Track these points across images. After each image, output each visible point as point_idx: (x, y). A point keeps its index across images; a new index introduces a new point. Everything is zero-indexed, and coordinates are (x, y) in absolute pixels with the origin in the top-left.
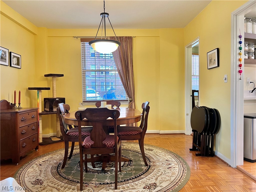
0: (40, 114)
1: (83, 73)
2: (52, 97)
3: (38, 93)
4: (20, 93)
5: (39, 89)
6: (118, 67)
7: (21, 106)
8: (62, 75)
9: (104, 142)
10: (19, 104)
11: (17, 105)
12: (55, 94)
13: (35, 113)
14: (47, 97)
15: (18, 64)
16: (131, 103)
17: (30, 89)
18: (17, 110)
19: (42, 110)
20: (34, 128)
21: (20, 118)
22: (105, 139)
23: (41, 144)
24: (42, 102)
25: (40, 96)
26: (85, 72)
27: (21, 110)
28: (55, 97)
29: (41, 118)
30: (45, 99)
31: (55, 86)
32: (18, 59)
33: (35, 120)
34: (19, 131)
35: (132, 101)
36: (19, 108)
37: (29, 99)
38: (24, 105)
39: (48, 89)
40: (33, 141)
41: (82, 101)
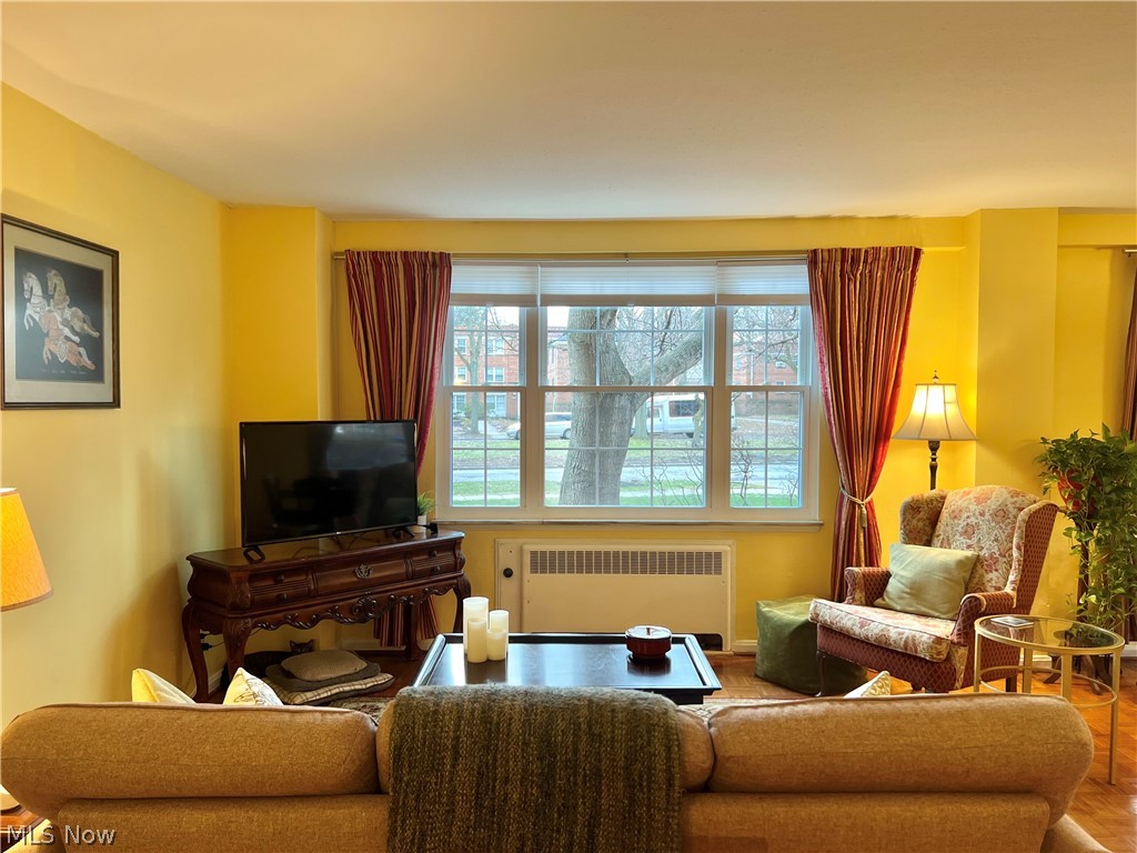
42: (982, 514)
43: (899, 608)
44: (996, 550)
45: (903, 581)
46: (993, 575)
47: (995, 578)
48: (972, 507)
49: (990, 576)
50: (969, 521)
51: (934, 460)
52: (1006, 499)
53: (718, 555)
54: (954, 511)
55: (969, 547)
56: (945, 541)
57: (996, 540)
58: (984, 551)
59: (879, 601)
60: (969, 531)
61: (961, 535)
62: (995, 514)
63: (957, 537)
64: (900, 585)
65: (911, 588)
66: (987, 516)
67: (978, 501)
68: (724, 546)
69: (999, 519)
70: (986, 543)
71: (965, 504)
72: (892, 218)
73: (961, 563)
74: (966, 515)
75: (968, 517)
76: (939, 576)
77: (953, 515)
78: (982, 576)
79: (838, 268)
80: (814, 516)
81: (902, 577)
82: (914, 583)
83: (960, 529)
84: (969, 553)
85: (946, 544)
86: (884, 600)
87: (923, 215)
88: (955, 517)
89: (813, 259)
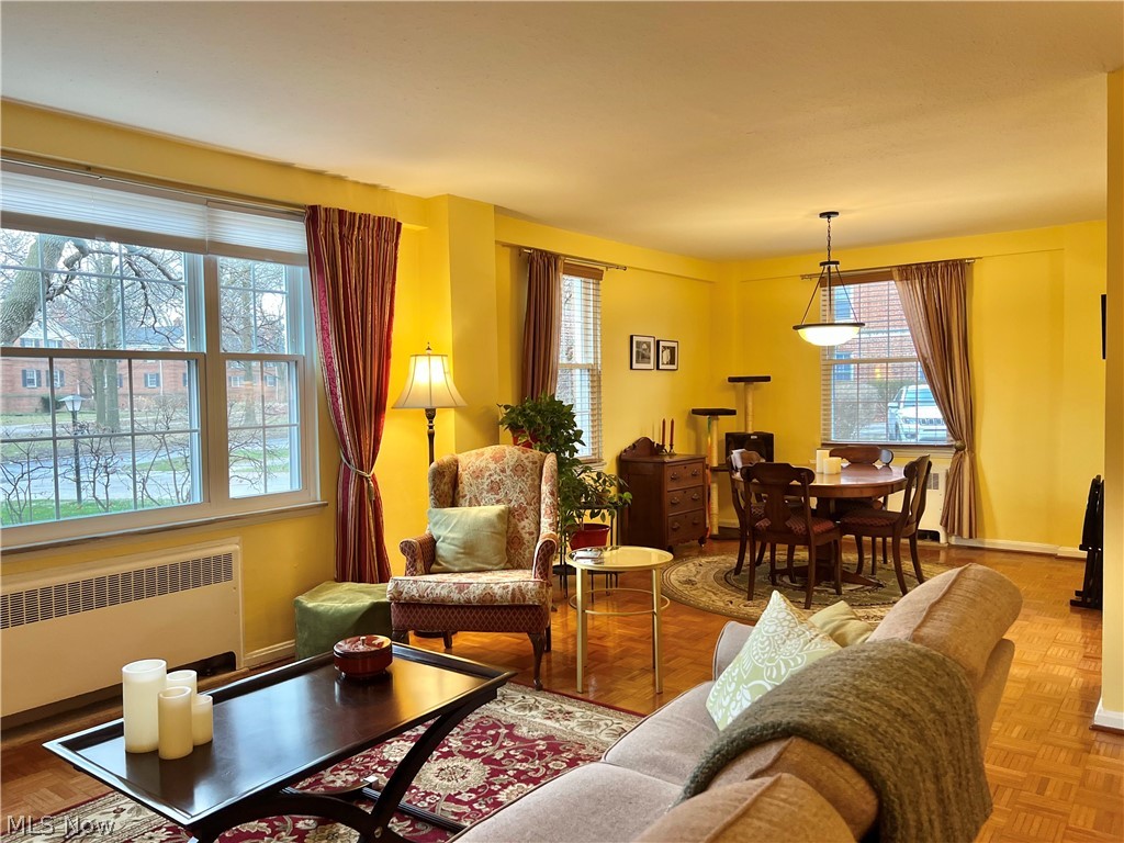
0: (714, 470)
1: (824, 368)
2: (743, 431)
3: (709, 423)
4: (672, 422)
5: (714, 413)
6: (919, 349)
7: (675, 450)
8: (767, 379)
9: (788, 524)
10: (671, 445)
11: (667, 447)
12: (750, 423)
13: (700, 466)
14: (734, 431)
15: (672, 362)
16: (958, 456)
17: (695, 412)
18: (667, 459)
19: (719, 460)
20: (695, 496)
21: (669, 473)
22: (788, 518)
23: (713, 538)
24: (719, 442)
25: (715, 429)
26: (829, 367)
27: (675, 459)
28: (750, 432)
29: (715, 479)
30: (727, 435)
31: (750, 404)
32: (672, 350)
33: (699, 482)
34: (667, 500)
35: (964, 449)
36: (671, 455)
37: (693, 434)
38: (681, 448)
39: (733, 413)
40: (694, 524)
41: (820, 442)
42: (503, 471)
43: (456, 569)
44: (523, 500)
45: (456, 542)
46: (525, 523)
47: (527, 525)
48: (492, 466)
49: (523, 523)
50: (492, 478)
51: (431, 427)
52: (519, 456)
53: (228, 557)
54: (474, 472)
55: (498, 502)
56: (474, 500)
57: (521, 492)
58: (513, 503)
59: (434, 567)
60: (495, 487)
61: (488, 492)
62: (515, 470)
63: (485, 494)
64: (453, 547)
65: (464, 548)
66: (508, 472)
67: (496, 460)
68: (230, 546)
69: (519, 473)
70: (514, 495)
71: (483, 464)
72: (374, 187)
73: (500, 516)
74: (488, 473)
75: (490, 475)
76: (486, 532)
77: (474, 476)
78: (516, 526)
79: (337, 231)
80: (316, 496)
81: (453, 539)
82: (465, 543)
83: (485, 487)
84: (501, 507)
85: (475, 501)
86: (440, 565)
87: (397, 191)
88: (478, 477)
89: (313, 217)
